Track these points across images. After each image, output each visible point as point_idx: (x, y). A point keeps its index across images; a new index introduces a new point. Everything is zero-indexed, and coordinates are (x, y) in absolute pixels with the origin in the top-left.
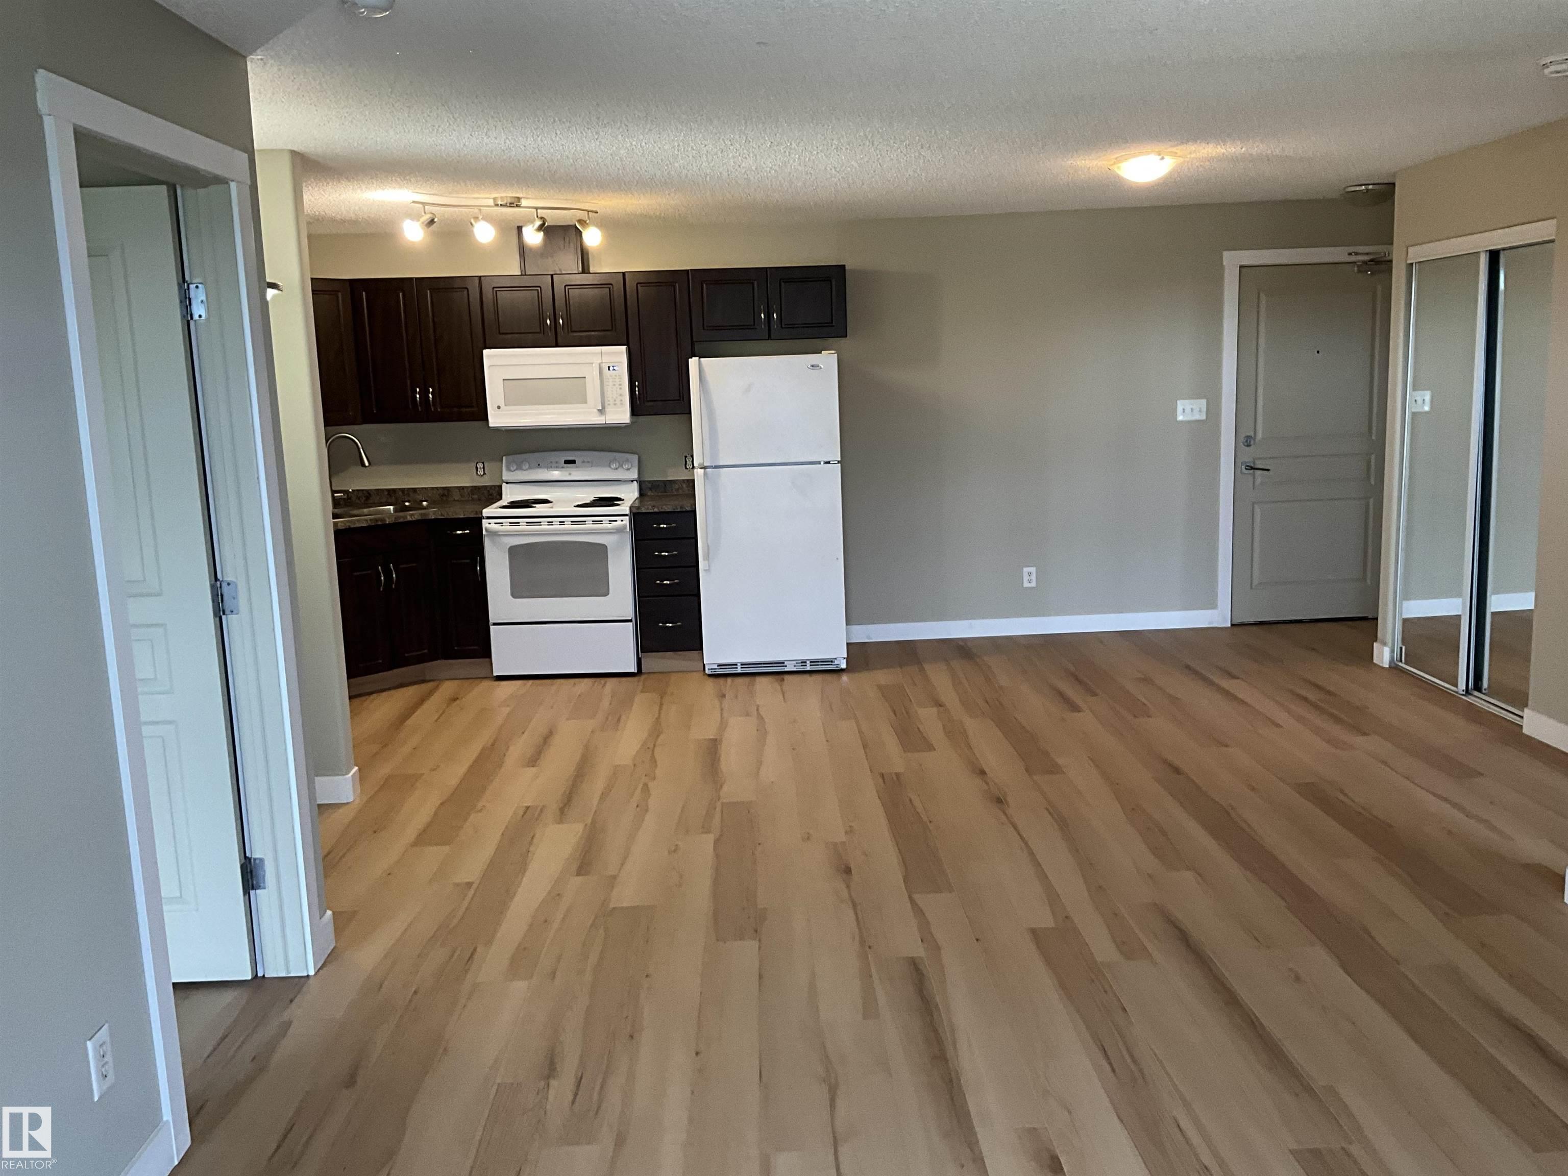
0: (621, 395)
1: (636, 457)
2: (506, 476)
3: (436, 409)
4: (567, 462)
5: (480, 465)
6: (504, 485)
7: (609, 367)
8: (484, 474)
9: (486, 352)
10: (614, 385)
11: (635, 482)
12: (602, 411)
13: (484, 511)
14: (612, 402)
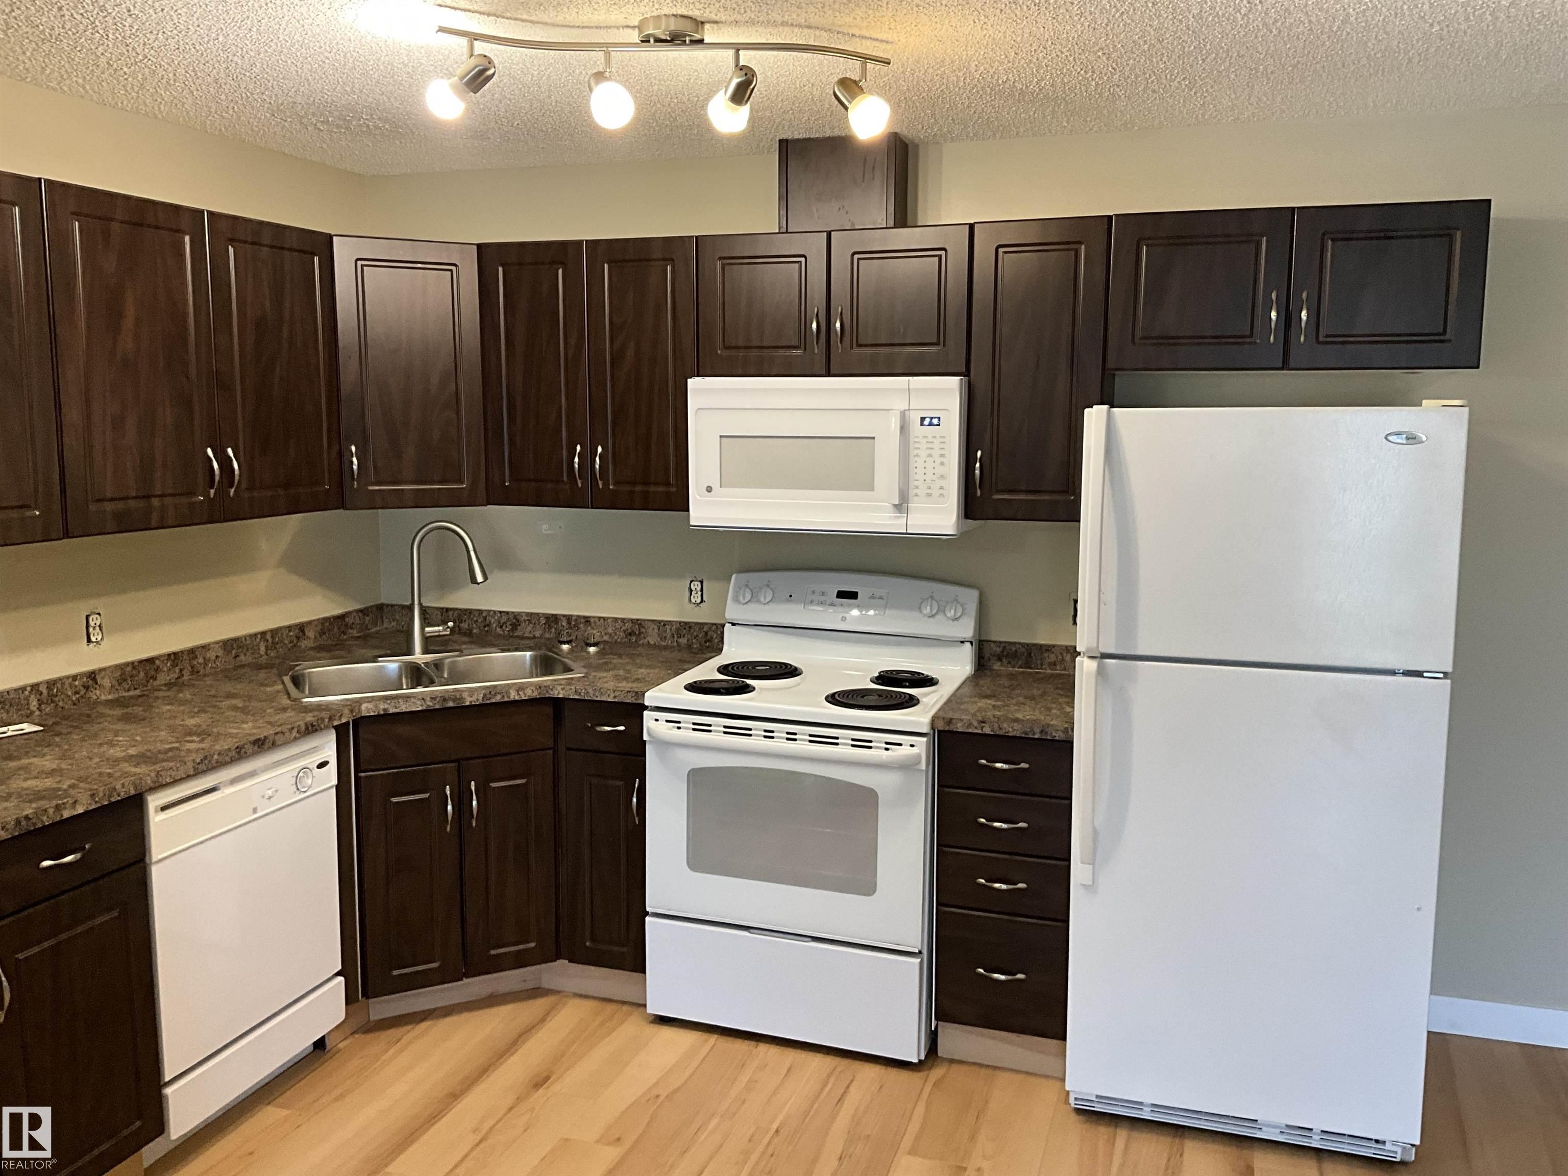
0: (942, 477)
1: (975, 594)
2: (732, 612)
3: (606, 484)
4: (842, 595)
5: (696, 586)
6: (728, 626)
7: (923, 419)
8: (702, 601)
9: (694, 384)
10: (930, 456)
11: (968, 644)
12: (901, 507)
13: (647, 695)
14: (922, 491)
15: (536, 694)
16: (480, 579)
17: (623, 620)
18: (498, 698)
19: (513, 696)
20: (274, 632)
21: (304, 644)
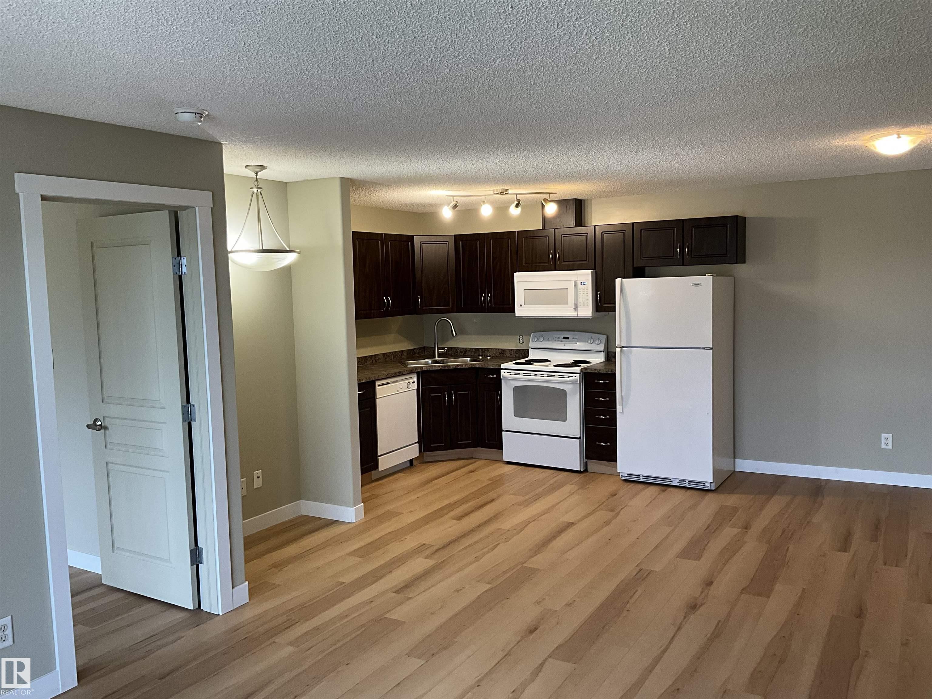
0: (587, 300)
1: (605, 336)
2: (531, 344)
3: (491, 305)
4: (564, 338)
5: (521, 337)
6: (530, 349)
7: (581, 283)
8: (523, 342)
9: (516, 274)
10: (584, 293)
11: (603, 352)
12: (576, 308)
13: (502, 365)
14: (582, 304)
15: (470, 366)
16: (454, 335)
17: (499, 349)
18: (460, 367)
19: (464, 366)
20: (395, 352)
21: (403, 357)
